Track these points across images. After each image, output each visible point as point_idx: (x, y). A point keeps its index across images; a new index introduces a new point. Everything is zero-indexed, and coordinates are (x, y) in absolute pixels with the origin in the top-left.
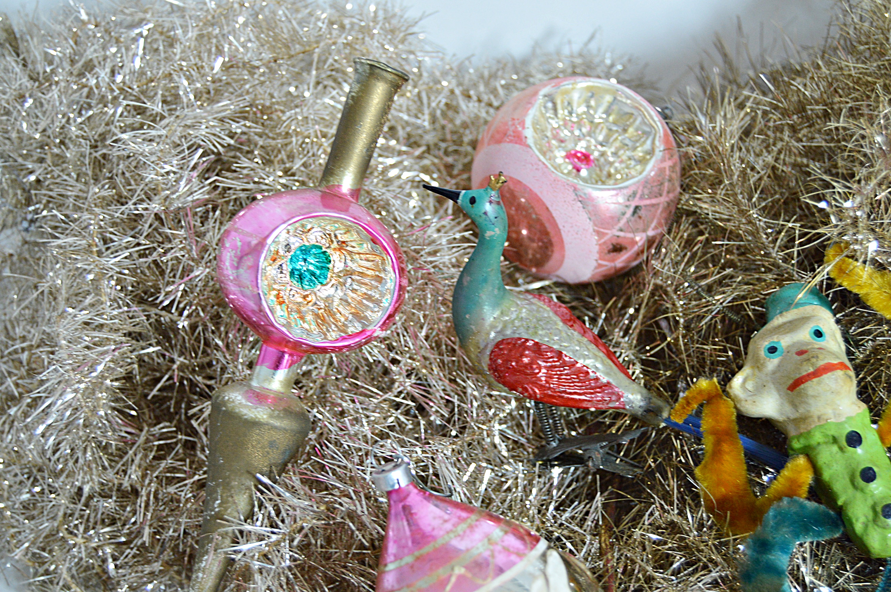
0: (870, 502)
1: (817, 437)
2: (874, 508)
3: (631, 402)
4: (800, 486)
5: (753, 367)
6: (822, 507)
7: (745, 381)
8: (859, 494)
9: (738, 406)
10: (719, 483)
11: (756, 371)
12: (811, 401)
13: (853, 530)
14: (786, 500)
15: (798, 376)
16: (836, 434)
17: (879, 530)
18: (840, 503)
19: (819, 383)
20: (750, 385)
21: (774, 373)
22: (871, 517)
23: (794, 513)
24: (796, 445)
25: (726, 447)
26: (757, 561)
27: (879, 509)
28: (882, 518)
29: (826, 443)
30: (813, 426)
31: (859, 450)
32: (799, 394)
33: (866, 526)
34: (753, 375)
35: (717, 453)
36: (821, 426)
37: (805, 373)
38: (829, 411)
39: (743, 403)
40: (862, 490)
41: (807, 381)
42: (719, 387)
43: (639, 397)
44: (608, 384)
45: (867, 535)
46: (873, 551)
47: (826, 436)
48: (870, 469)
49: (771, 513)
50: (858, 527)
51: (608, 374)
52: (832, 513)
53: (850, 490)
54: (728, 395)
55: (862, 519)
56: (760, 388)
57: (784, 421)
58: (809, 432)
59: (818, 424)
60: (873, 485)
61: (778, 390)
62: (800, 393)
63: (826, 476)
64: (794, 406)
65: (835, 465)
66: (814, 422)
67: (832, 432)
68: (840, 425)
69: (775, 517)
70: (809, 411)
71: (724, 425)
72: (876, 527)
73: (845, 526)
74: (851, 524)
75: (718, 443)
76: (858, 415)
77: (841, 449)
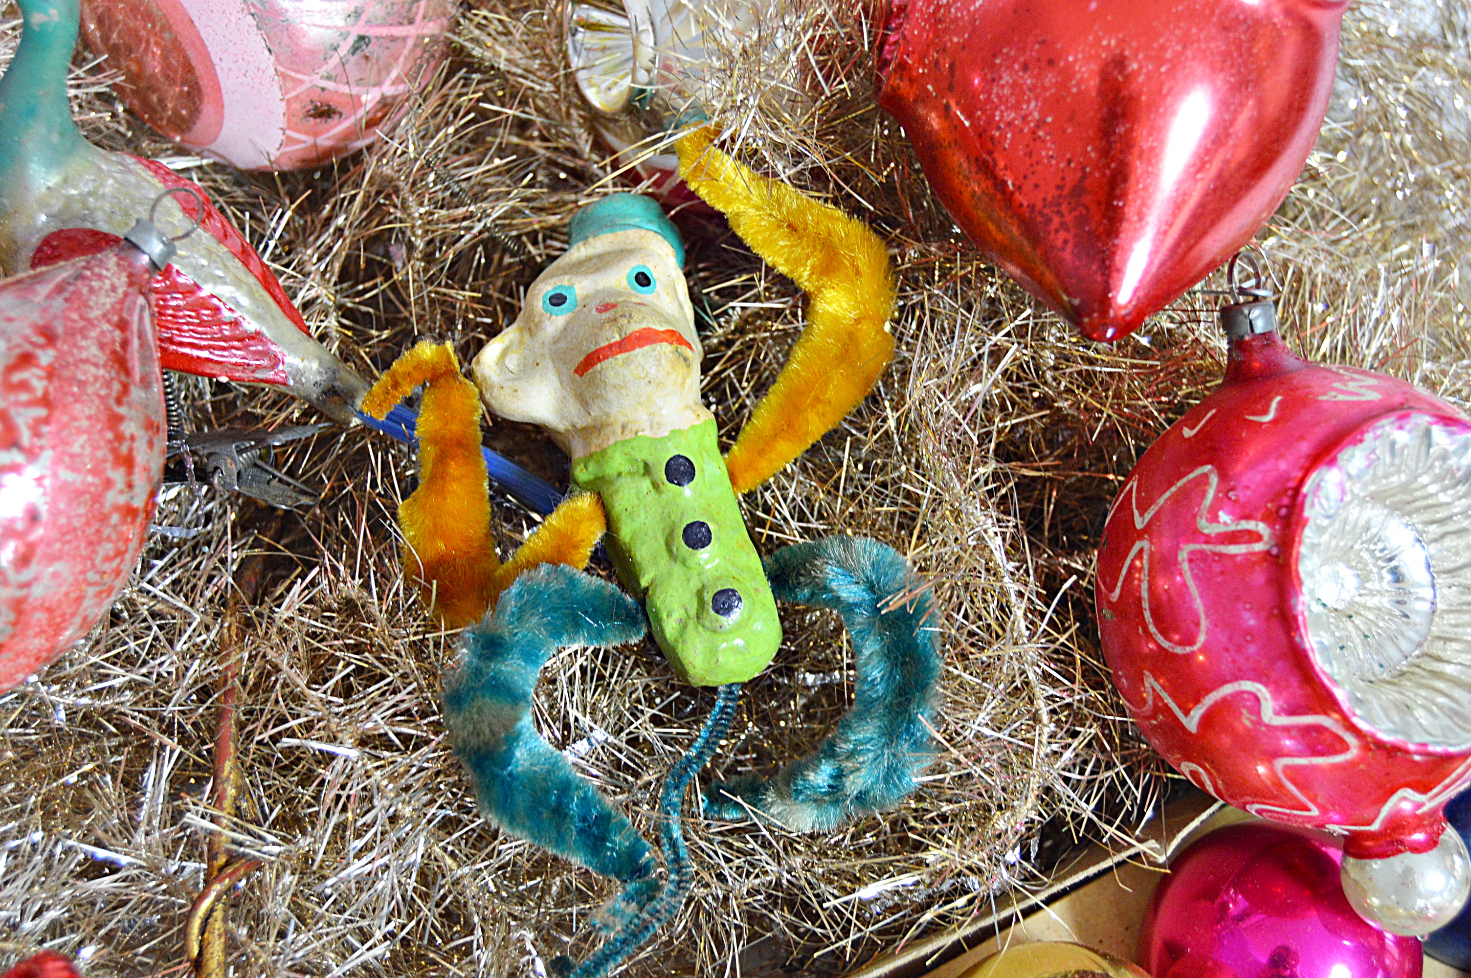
0: (695, 585)
1: (617, 463)
2: (700, 594)
3: (298, 373)
4: (576, 547)
5: (521, 330)
6: (612, 587)
7: (505, 353)
8: (677, 569)
9: (487, 396)
10: (436, 531)
11: (527, 336)
12: (612, 395)
13: (662, 631)
14: (544, 569)
15: (593, 348)
16: (650, 460)
17: (707, 635)
18: (644, 583)
19: (626, 363)
20: (512, 362)
21: (556, 341)
22: (693, 612)
23: (556, 591)
24: (582, 474)
25: (454, 468)
26: (477, 673)
27: (708, 597)
28: (712, 612)
29: (631, 474)
30: (611, 442)
31: (687, 490)
32: (592, 382)
33: (683, 626)
34: (521, 343)
35: (439, 477)
36: (625, 442)
37: (604, 344)
38: (641, 418)
39: (496, 391)
40: (684, 562)
41: (606, 357)
42: (455, 359)
43: (315, 365)
44: (256, 336)
45: (684, 642)
46: (691, 671)
47: (633, 461)
48: (703, 524)
49: (514, 590)
50: (670, 628)
51: (259, 318)
52: (629, 599)
53: (664, 560)
54: (469, 375)
55: (678, 614)
56: (530, 367)
57: (567, 431)
58: (604, 452)
59: (620, 438)
60: (703, 554)
61: (560, 375)
62: (593, 378)
63: (625, 533)
64: (584, 404)
65: (643, 515)
66: (614, 433)
67: (643, 455)
68: (657, 443)
69: (520, 595)
70: (607, 415)
71: (455, 428)
72: (700, 629)
73: (649, 625)
74: (659, 621)
75: (442, 459)
76: (693, 428)
77: (656, 485)
